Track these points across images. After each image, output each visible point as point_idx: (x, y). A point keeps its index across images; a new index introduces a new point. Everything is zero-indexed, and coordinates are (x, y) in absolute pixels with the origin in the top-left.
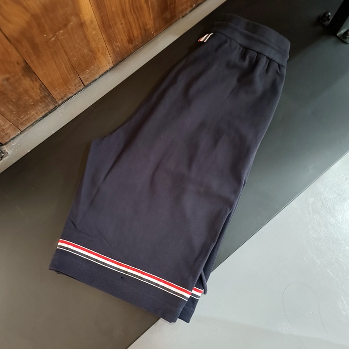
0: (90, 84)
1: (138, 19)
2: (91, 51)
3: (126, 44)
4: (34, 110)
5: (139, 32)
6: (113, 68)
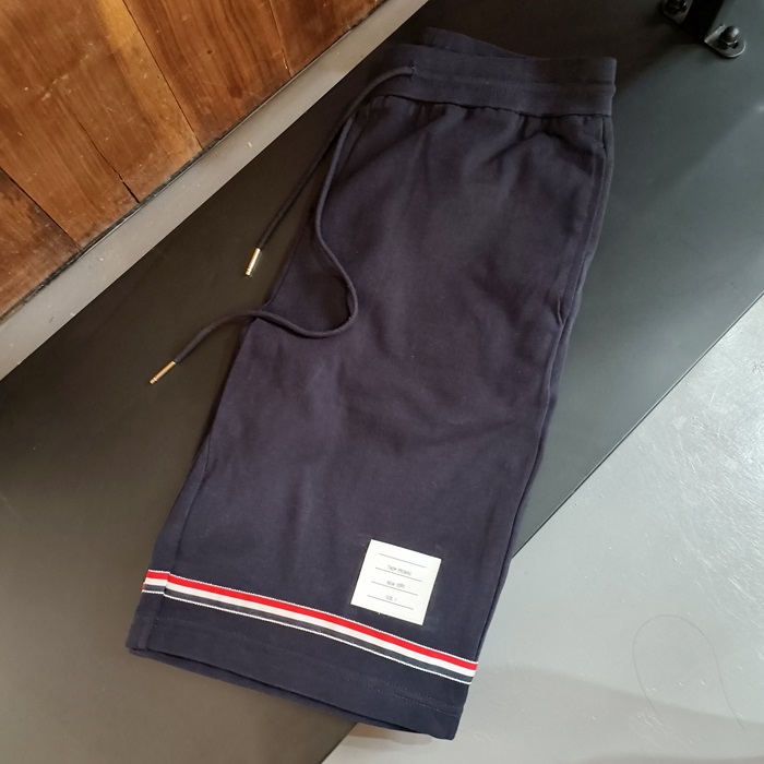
0: (151, 196)
1: (248, 40)
2: (144, 119)
3: (227, 99)
4: (23, 267)
5: (254, 67)
6: (201, 155)
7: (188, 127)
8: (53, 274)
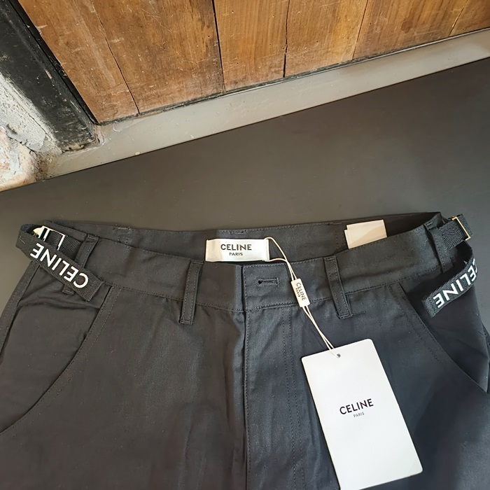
0: (295, 77)
2: (335, 11)
3: (398, 27)
4: (179, 83)
5: (434, 12)
6: (348, 63)
7: (357, 35)
8: (195, 100)
